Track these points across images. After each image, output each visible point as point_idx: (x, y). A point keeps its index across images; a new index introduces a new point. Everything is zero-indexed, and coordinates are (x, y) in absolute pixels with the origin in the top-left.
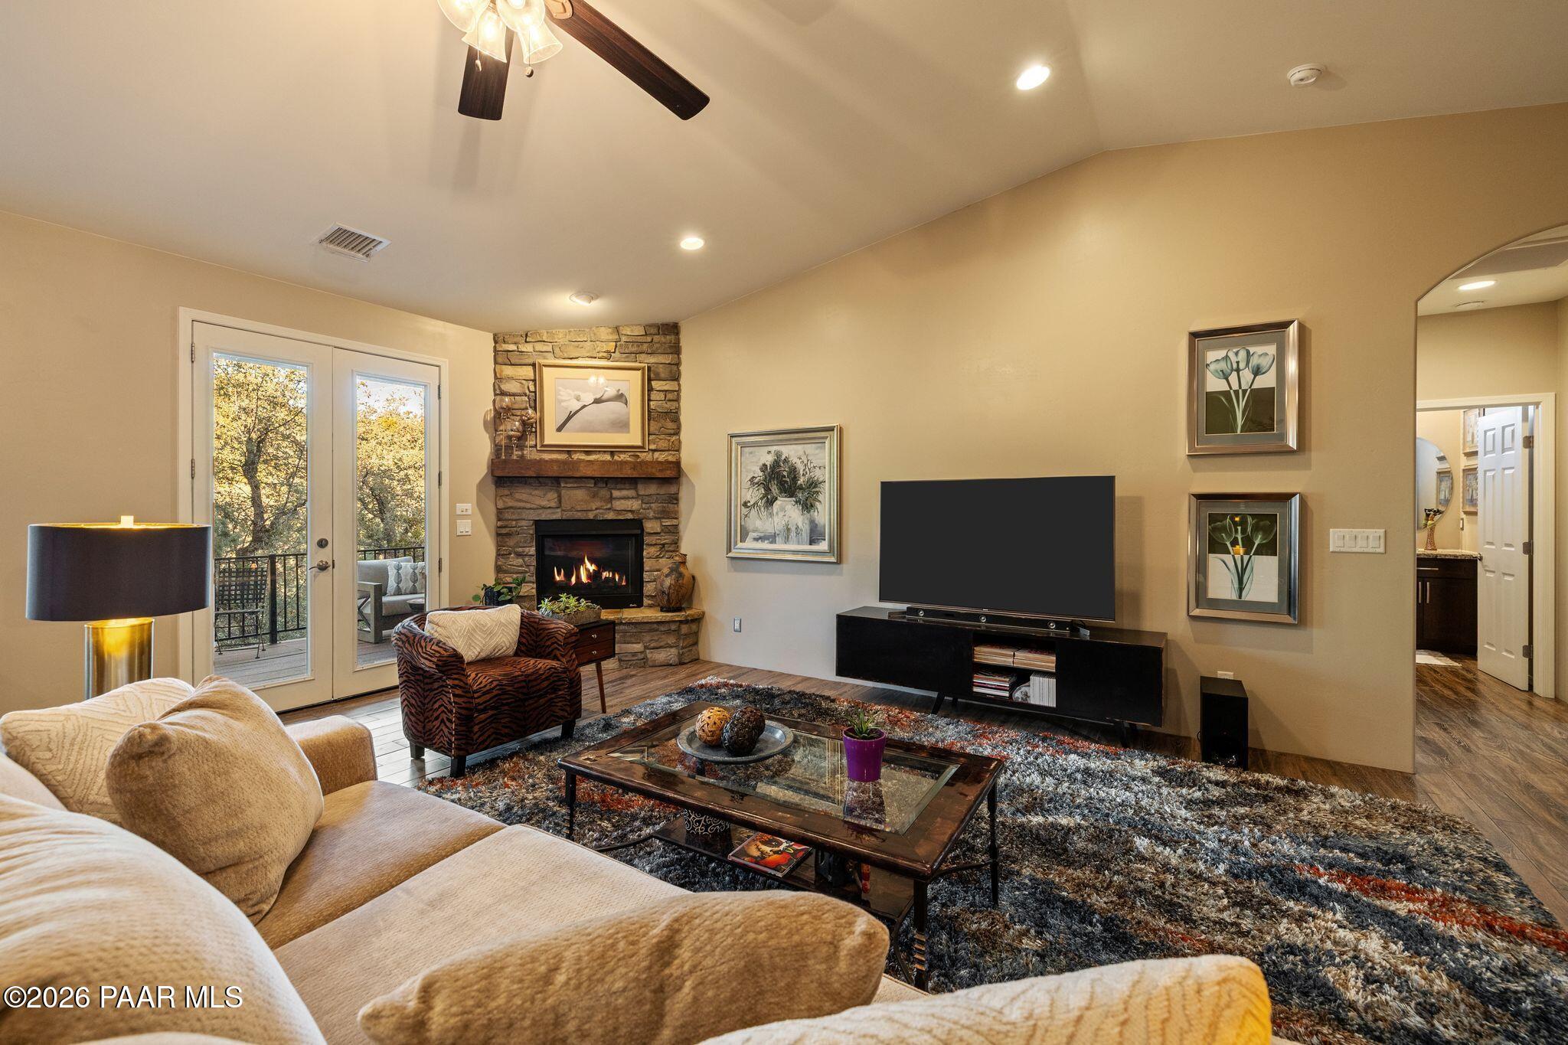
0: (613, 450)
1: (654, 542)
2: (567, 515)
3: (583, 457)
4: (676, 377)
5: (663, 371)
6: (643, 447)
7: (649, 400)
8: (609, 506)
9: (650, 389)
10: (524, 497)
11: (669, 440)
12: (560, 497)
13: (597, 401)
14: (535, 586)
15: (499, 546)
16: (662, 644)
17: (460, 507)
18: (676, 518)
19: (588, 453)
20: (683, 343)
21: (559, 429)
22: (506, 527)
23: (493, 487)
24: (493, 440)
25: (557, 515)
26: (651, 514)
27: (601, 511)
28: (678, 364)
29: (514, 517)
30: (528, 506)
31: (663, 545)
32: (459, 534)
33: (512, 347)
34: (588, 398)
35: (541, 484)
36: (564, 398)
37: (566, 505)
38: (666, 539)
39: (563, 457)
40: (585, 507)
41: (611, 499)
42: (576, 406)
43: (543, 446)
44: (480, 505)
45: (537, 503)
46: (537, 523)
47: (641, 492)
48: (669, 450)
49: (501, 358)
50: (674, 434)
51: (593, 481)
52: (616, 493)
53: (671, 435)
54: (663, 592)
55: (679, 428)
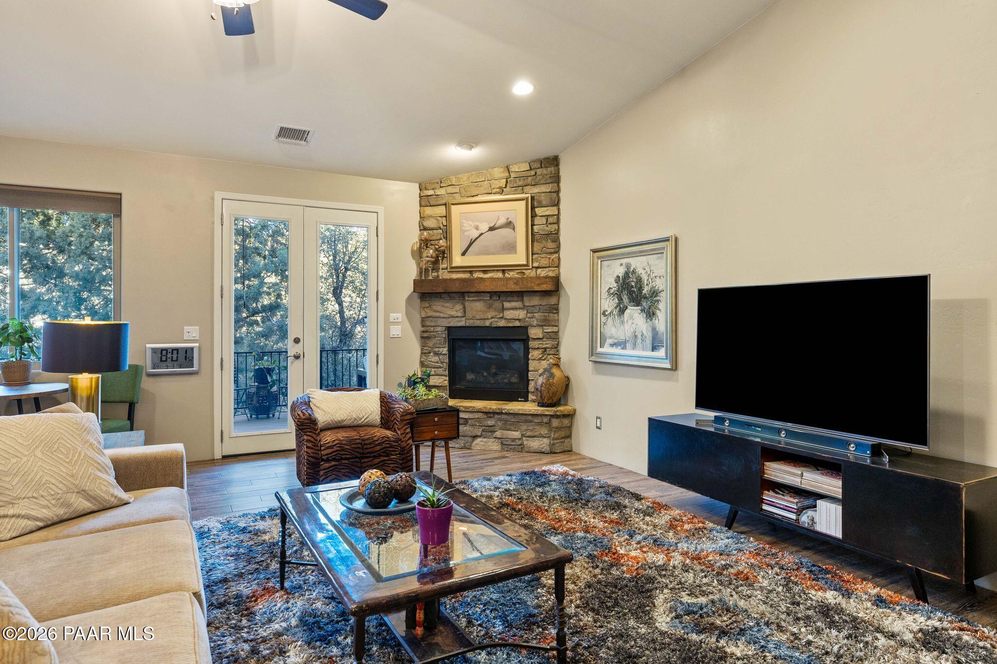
0: (504, 269)
1: (537, 346)
2: (469, 323)
3: (481, 275)
4: (556, 204)
5: (544, 199)
6: (527, 265)
7: (533, 225)
8: (501, 315)
9: (534, 216)
10: (439, 308)
11: (549, 258)
12: (464, 307)
13: (492, 229)
14: (447, 378)
15: (423, 346)
16: (536, 434)
17: (393, 316)
18: (557, 326)
19: (485, 272)
20: (562, 173)
21: (463, 254)
22: (426, 332)
23: (419, 300)
24: (418, 264)
25: (462, 323)
26: (535, 323)
27: (496, 320)
28: (558, 192)
29: (432, 324)
30: (442, 315)
31: (545, 349)
32: (391, 336)
33: (431, 192)
34: (484, 227)
35: (451, 298)
36: (465, 229)
37: (469, 314)
38: (548, 344)
39: (466, 276)
40: (482, 316)
41: (503, 309)
42: (475, 234)
43: (452, 268)
44: (408, 314)
45: (448, 313)
46: (449, 329)
47: (527, 304)
48: (549, 267)
49: (425, 201)
50: (554, 253)
51: (489, 295)
52: (507, 305)
53: (551, 253)
54: (537, 389)
55: (559, 247)
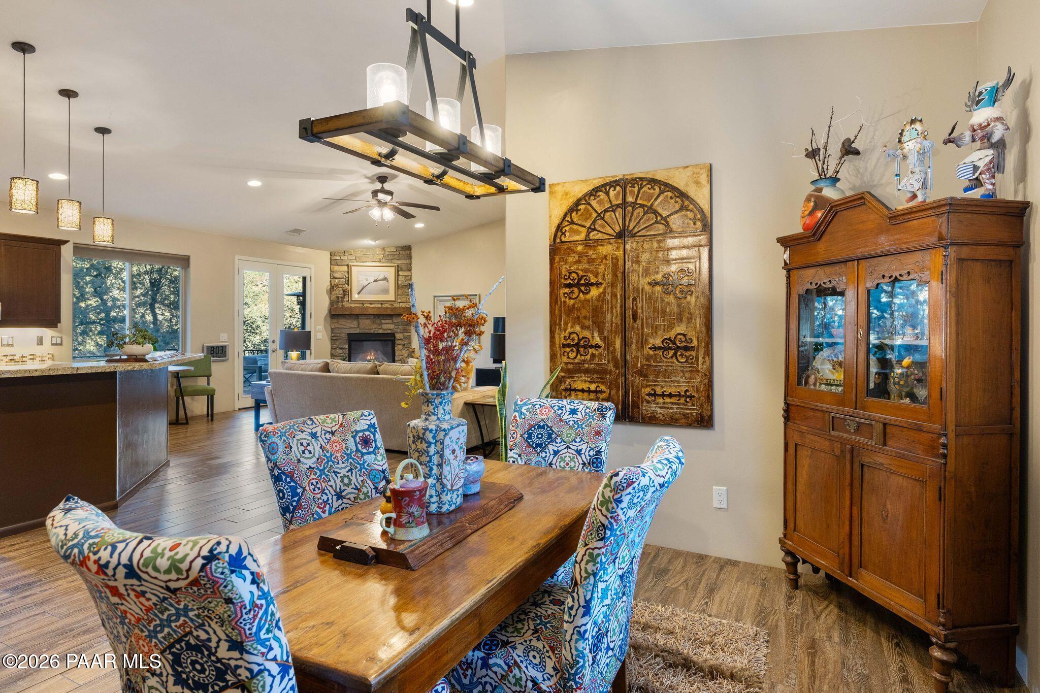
0: (382, 303)
1: (400, 343)
2: (362, 331)
3: (369, 305)
4: (410, 270)
5: (404, 267)
6: (395, 301)
7: (398, 280)
8: (380, 327)
9: (398, 275)
10: (343, 323)
11: (407, 298)
12: (359, 323)
13: (375, 281)
15: (332, 344)
17: (318, 327)
18: (410, 332)
19: (371, 304)
20: (413, 255)
21: (359, 293)
22: (335, 336)
23: (330, 319)
24: (330, 298)
25: (358, 331)
26: (399, 331)
27: (377, 329)
28: (411, 264)
29: (339, 332)
30: (345, 327)
31: (404, 344)
32: (317, 339)
33: (338, 258)
34: (371, 280)
35: (351, 318)
36: (361, 280)
37: (361, 326)
38: (406, 342)
39: (360, 305)
40: (369, 328)
41: (381, 324)
42: (366, 283)
43: (352, 301)
44: (326, 326)
45: (349, 326)
46: (349, 334)
47: (394, 321)
48: (407, 302)
49: (333, 262)
51: (373, 316)
52: (383, 321)
53: (409, 295)
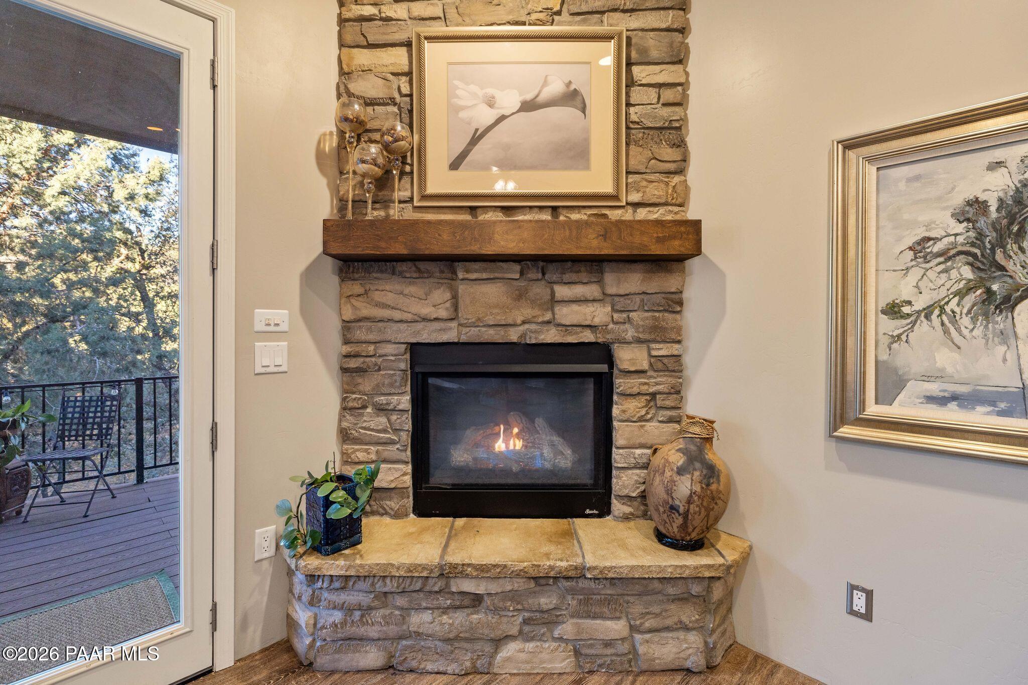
0: (555, 204)
1: (635, 390)
2: (468, 335)
3: (498, 218)
5: (655, 47)
6: (615, 197)
7: (628, 105)
8: (548, 316)
9: (632, 82)
10: (389, 298)
11: (667, 184)
12: (455, 297)
14: (409, 469)
15: (346, 392)
16: (669, 621)
17: (262, 316)
18: (679, 342)
21: (455, 165)
22: (356, 356)
23: (336, 279)
24: (335, 190)
25: (450, 335)
27: (533, 327)
28: (684, 31)
29: (371, 337)
30: (397, 315)
31: (653, 395)
32: (259, 369)
33: (371, 11)
34: (509, 101)
35: (422, 275)
36: (461, 103)
37: (467, 313)
38: (660, 383)
39: (462, 218)
40: (501, 319)
41: (553, 302)
42: (486, 116)
43: (424, 197)
44: (305, 311)
45: (414, 309)
46: (415, 348)
47: (611, 290)
48: (666, 204)
49: (353, 33)
50: (675, 173)
51: (517, 267)
52: (562, 291)
53: (669, 173)
54: (632, 490)
55: (685, 159)
